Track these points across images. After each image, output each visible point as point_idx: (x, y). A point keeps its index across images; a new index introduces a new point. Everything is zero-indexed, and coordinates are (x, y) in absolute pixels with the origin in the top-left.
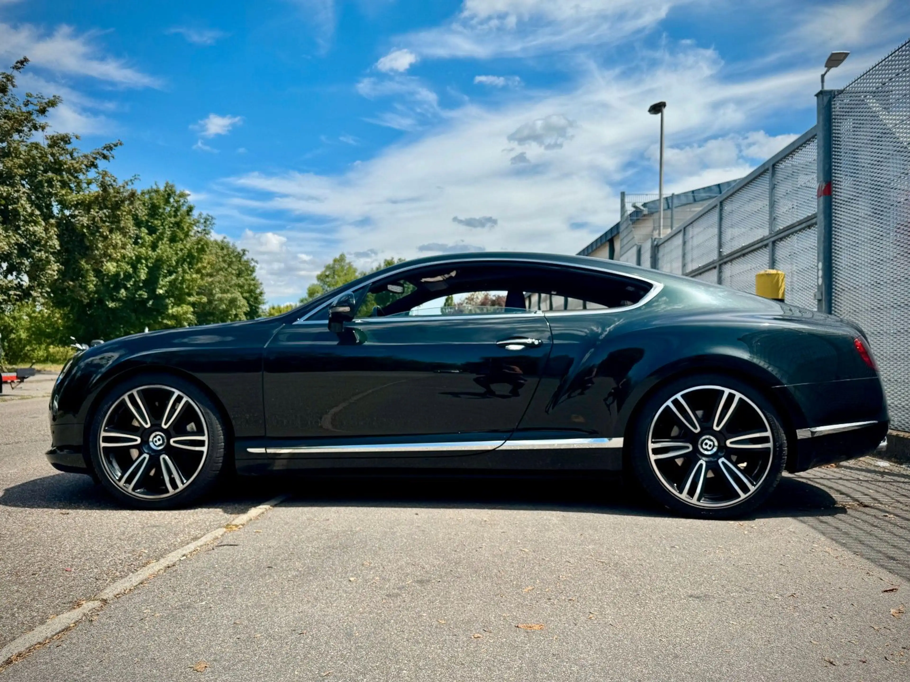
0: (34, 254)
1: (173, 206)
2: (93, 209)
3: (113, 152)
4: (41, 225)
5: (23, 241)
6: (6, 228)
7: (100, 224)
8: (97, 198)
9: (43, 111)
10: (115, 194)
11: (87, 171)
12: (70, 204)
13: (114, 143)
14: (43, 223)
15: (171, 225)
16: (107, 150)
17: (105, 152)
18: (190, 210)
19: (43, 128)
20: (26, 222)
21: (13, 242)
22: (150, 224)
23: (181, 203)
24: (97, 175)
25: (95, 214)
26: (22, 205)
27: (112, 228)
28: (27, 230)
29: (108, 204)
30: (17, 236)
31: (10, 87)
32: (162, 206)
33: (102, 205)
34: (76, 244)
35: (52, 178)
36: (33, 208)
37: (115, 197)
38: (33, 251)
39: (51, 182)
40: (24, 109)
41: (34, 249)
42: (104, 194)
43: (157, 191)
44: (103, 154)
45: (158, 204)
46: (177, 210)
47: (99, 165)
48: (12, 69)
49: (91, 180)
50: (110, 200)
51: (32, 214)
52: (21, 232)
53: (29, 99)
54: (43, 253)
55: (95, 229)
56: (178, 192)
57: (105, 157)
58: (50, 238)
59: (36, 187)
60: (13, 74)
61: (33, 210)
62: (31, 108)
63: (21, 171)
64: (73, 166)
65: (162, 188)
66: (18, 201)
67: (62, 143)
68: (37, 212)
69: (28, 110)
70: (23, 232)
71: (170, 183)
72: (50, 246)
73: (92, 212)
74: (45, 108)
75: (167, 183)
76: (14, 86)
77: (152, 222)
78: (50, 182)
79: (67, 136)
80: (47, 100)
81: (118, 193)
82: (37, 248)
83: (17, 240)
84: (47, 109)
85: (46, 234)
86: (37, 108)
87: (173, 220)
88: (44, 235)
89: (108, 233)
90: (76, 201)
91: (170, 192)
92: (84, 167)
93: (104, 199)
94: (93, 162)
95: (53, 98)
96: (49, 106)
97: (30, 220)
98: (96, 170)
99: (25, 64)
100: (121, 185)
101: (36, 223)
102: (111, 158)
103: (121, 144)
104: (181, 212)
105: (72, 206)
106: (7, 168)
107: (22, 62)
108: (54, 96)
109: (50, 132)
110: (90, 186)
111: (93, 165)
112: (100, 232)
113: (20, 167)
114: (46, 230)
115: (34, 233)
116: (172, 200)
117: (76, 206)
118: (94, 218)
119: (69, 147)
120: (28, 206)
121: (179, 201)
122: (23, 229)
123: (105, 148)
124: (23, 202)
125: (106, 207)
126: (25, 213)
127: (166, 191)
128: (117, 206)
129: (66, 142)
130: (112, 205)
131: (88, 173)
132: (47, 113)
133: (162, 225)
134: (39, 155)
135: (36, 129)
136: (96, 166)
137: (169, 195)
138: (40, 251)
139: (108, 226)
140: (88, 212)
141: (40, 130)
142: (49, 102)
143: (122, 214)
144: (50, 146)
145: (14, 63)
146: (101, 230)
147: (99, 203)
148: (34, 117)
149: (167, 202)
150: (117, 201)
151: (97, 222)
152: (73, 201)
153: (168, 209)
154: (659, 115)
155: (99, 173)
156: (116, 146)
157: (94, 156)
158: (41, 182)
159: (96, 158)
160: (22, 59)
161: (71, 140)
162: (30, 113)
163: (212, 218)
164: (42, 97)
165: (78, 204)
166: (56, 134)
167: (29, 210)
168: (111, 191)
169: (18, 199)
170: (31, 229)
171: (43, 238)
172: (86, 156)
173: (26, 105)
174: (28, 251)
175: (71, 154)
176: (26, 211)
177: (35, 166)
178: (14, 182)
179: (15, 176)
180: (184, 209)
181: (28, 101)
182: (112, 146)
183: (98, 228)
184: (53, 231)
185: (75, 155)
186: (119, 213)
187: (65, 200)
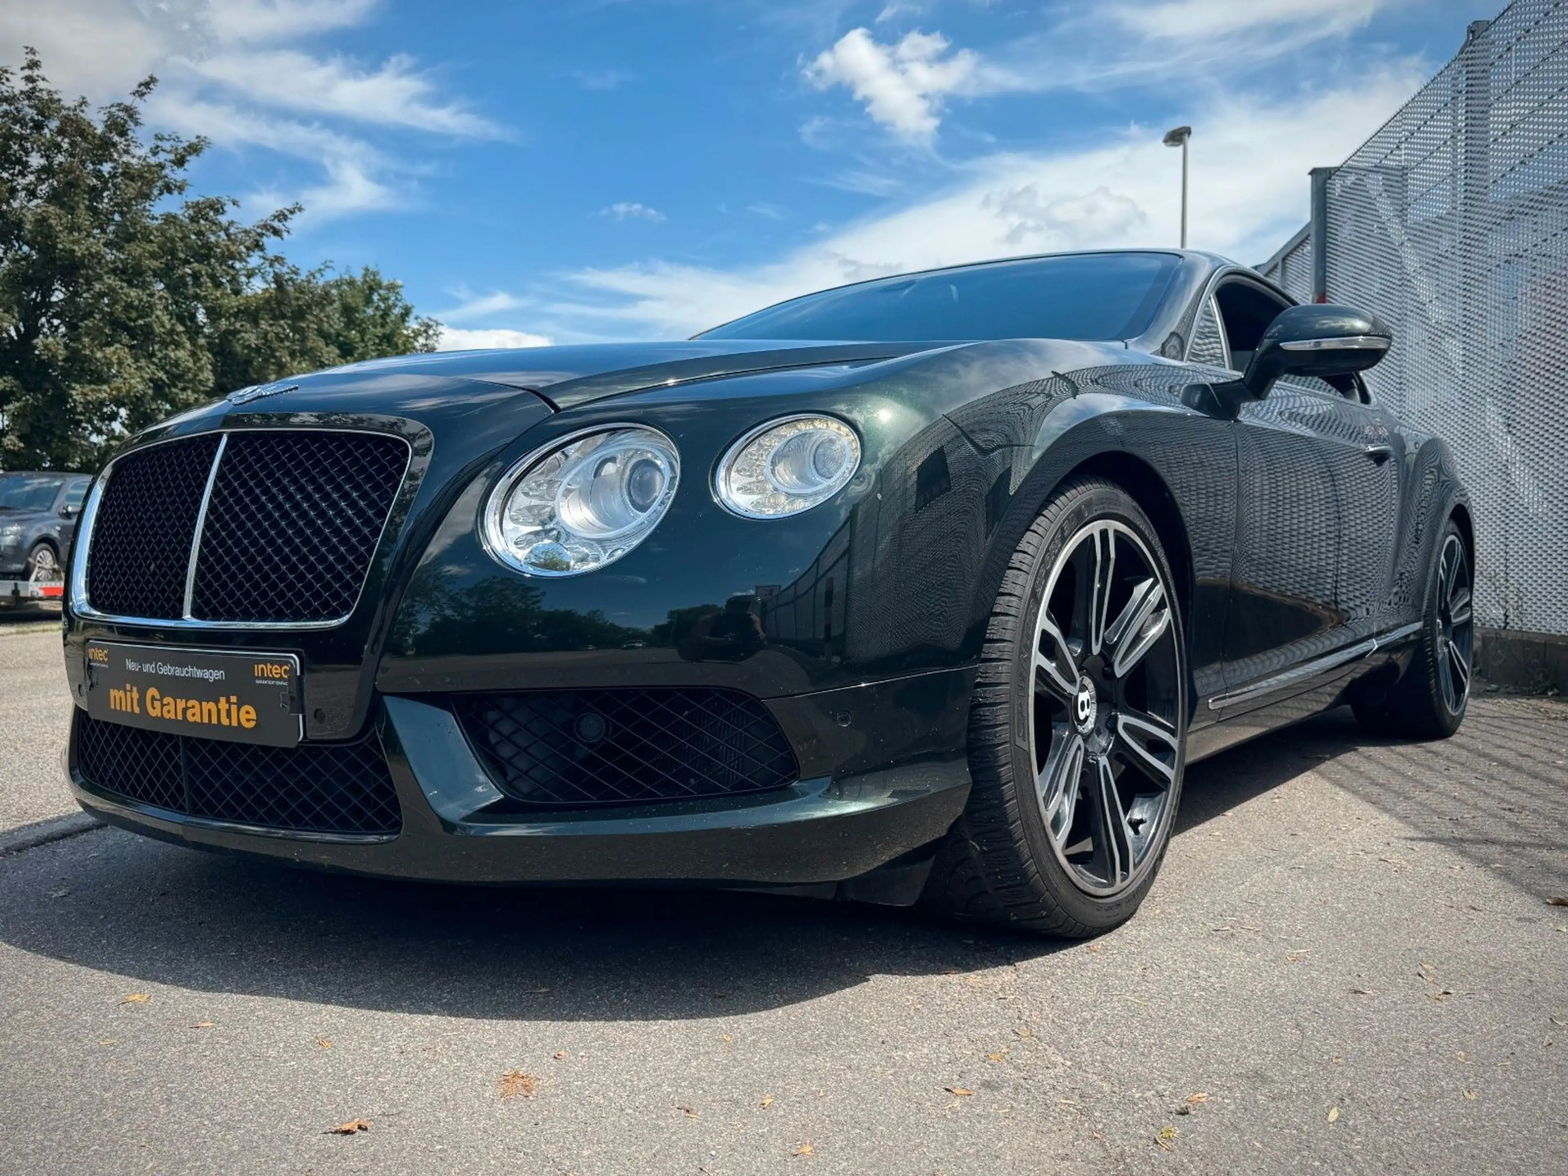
0: (177, 394)
1: (377, 308)
2: (263, 319)
3: (288, 224)
4: (184, 348)
5: (161, 374)
6: (136, 354)
7: (276, 345)
8: (267, 301)
9: (180, 162)
10: (297, 295)
11: (248, 256)
12: (227, 312)
13: (290, 207)
14: (188, 345)
15: (377, 341)
16: (280, 221)
17: (276, 224)
18: (406, 313)
19: (181, 189)
20: (165, 345)
21: (147, 376)
22: (341, 339)
23: (390, 302)
24: (262, 261)
25: (269, 329)
26: (157, 317)
27: (294, 350)
28: (166, 356)
29: (288, 311)
30: (153, 367)
31: (131, 125)
32: (361, 308)
33: (277, 313)
34: (238, 376)
35: (200, 272)
36: (173, 321)
37: (297, 299)
38: (174, 390)
39: (198, 279)
40: (153, 160)
41: (176, 386)
42: (279, 295)
43: (351, 283)
44: (272, 227)
45: (354, 305)
46: (386, 314)
47: (266, 246)
48: (132, 97)
49: (253, 269)
50: (290, 305)
51: (172, 332)
52: (157, 361)
53: (159, 143)
54: (189, 392)
55: (268, 352)
56: (385, 283)
57: (276, 232)
58: (201, 369)
59: (175, 287)
60: (134, 105)
61: (173, 325)
62: (162, 157)
63: (155, 264)
64: (228, 250)
65: (359, 278)
66: (152, 312)
67: (211, 213)
68: (180, 328)
69: (157, 161)
70: (160, 360)
71: (372, 268)
72: (200, 381)
73: (264, 325)
74: (183, 157)
75: (367, 269)
76: (137, 124)
77: (346, 337)
78: (196, 276)
79: (219, 202)
80: (186, 144)
81: (302, 292)
82: (181, 385)
83: (153, 373)
84: (188, 158)
85: (195, 363)
86: (172, 157)
87: (379, 331)
88: (191, 365)
89: (288, 359)
90: (237, 307)
91: (372, 283)
92: (244, 250)
93: (280, 303)
94: (257, 241)
95: (195, 141)
96: (190, 154)
97: (171, 340)
98: (261, 254)
99: (152, 86)
100: (304, 278)
101: (178, 345)
102: (285, 234)
103: (300, 209)
104: (393, 318)
105: (231, 315)
106: (134, 258)
107: (147, 85)
108: (198, 137)
109: (192, 196)
110: (252, 280)
111: (258, 246)
112: (275, 357)
113: (153, 256)
114: (193, 354)
115: (176, 361)
116: (375, 297)
117: (236, 315)
118: (266, 334)
119: (223, 219)
120: (165, 318)
121: (388, 299)
122: (159, 355)
123: (275, 217)
124: (159, 313)
125: (284, 317)
126: (162, 330)
127: (365, 281)
128: (300, 314)
129: (217, 211)
130: (292, 312)
131: (248, 259)
132: (186, 166)
133: (363, 340)
134: (180, 235)
135: (170, 191)
136: (261, 248)
137: (372, 289)
138: (184, 389)
139: (288, 347)
140: (256, 324)
141: (176, 192)
142: (189, 147)
143: (308, 327)
144: (192, 219)
145: (135, 87)
146: (278, 354)
147: (272, 310)
148: (166, 172)
149: (368, 301)
150: (299, 306)
151: (271, 341)
152: (232, 308)
153: (370, 311)
154: (1181, 148)
155: (264, 258)
156: (292, 212)
157: (259, 231)
158: (182, 277)
159: (261, 235)
160: (148, 79)
161: (225, 208)
162: (161, 166)
163: (437, 324)
164: (178, 139)
165: (239, 311)
166: (201, 199)
167: (168, 326)
168: (290, 289)
169: (152, 307)
170: (172, 355)
171: (190, 369)
172: (246, 232)
173: (155, 153)
174: (167, 390)
175: (226, 230)
176: (163, 326)
177: (173, 252)
178: (144, 282)
179: (145, 272)
180: (397, 311)
181: (157, 147)
182: (287, 213)
183: (273, 351)
184: (206, 358)
185: (232, 230)
186: (304, 325)
187: (220, 306)
